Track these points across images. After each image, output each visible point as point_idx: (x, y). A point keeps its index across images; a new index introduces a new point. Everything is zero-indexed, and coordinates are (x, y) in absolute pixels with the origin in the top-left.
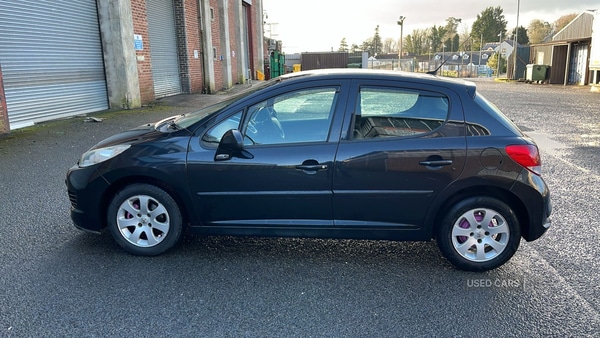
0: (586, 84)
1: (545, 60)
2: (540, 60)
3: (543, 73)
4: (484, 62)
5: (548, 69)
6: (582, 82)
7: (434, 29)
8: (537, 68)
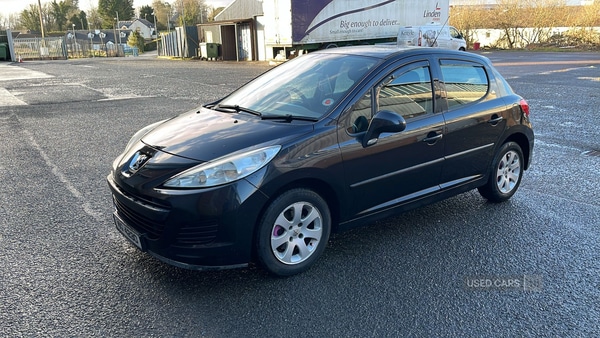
0: (253, 59)
1: (214, 39)
2: (209, 38)
3: (215, 51)
4: (125, 40)
5: (219, 46)
6: (250, 58)
7: (55, 4)
8: (210, 46)
